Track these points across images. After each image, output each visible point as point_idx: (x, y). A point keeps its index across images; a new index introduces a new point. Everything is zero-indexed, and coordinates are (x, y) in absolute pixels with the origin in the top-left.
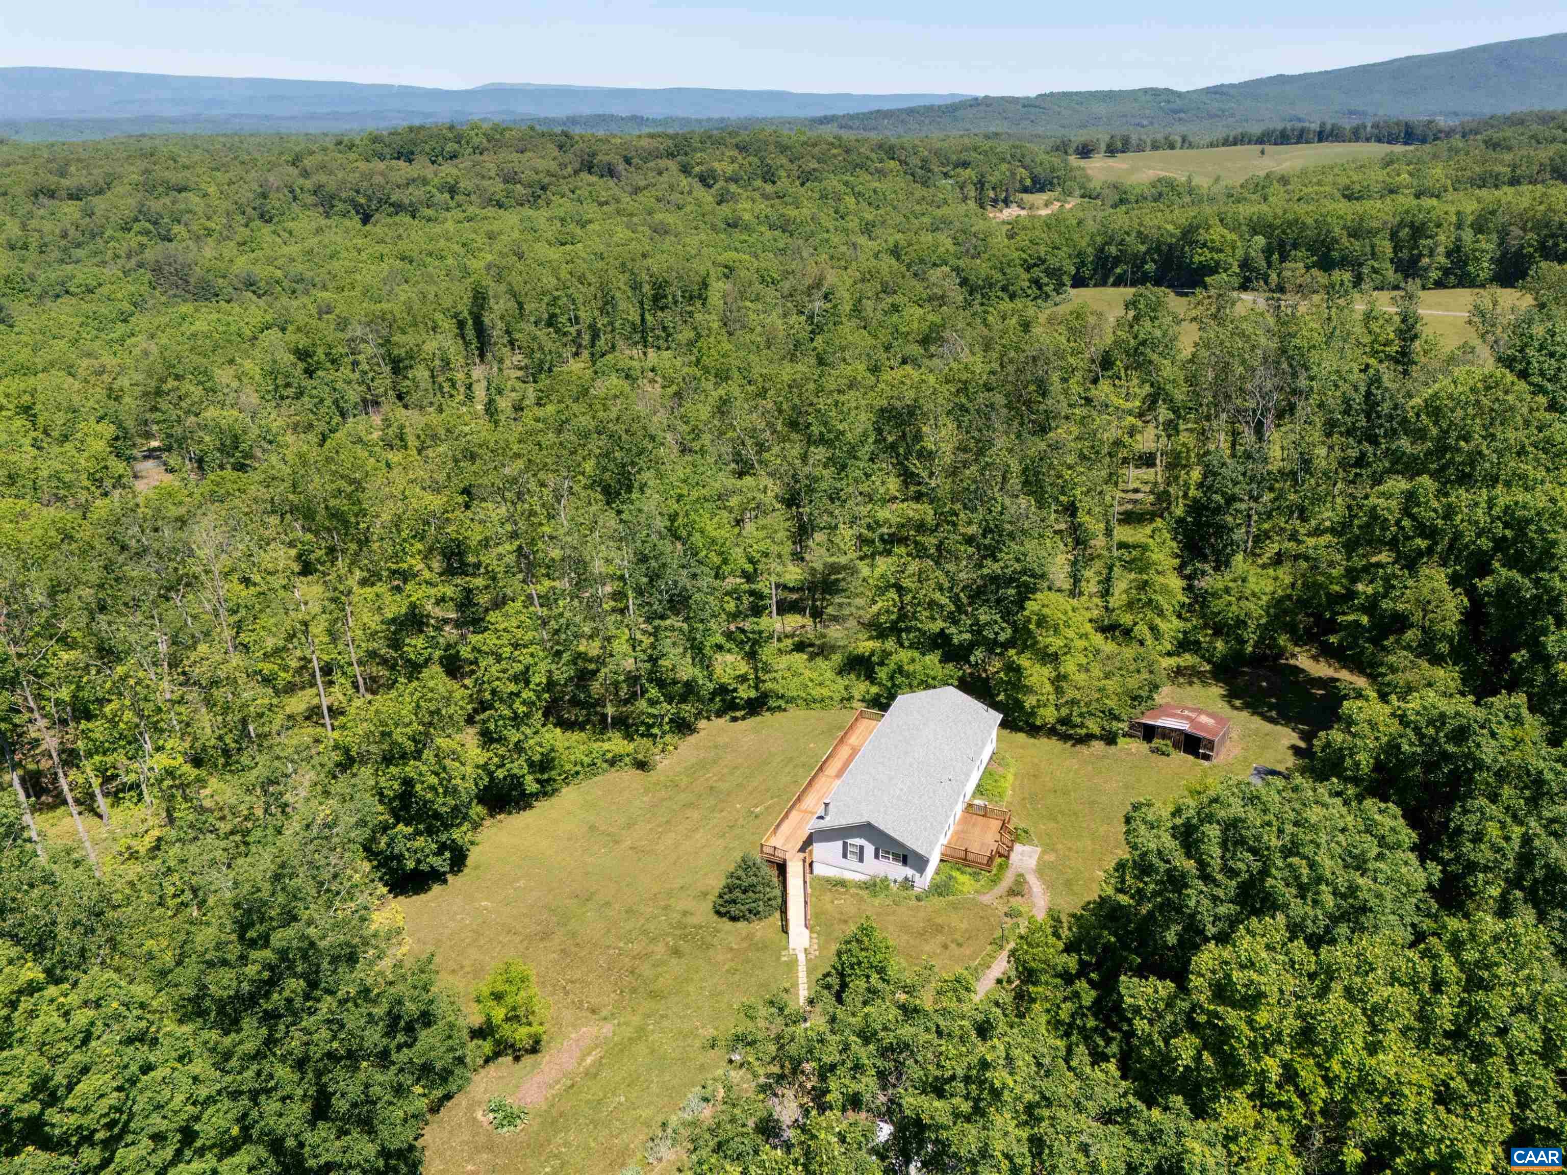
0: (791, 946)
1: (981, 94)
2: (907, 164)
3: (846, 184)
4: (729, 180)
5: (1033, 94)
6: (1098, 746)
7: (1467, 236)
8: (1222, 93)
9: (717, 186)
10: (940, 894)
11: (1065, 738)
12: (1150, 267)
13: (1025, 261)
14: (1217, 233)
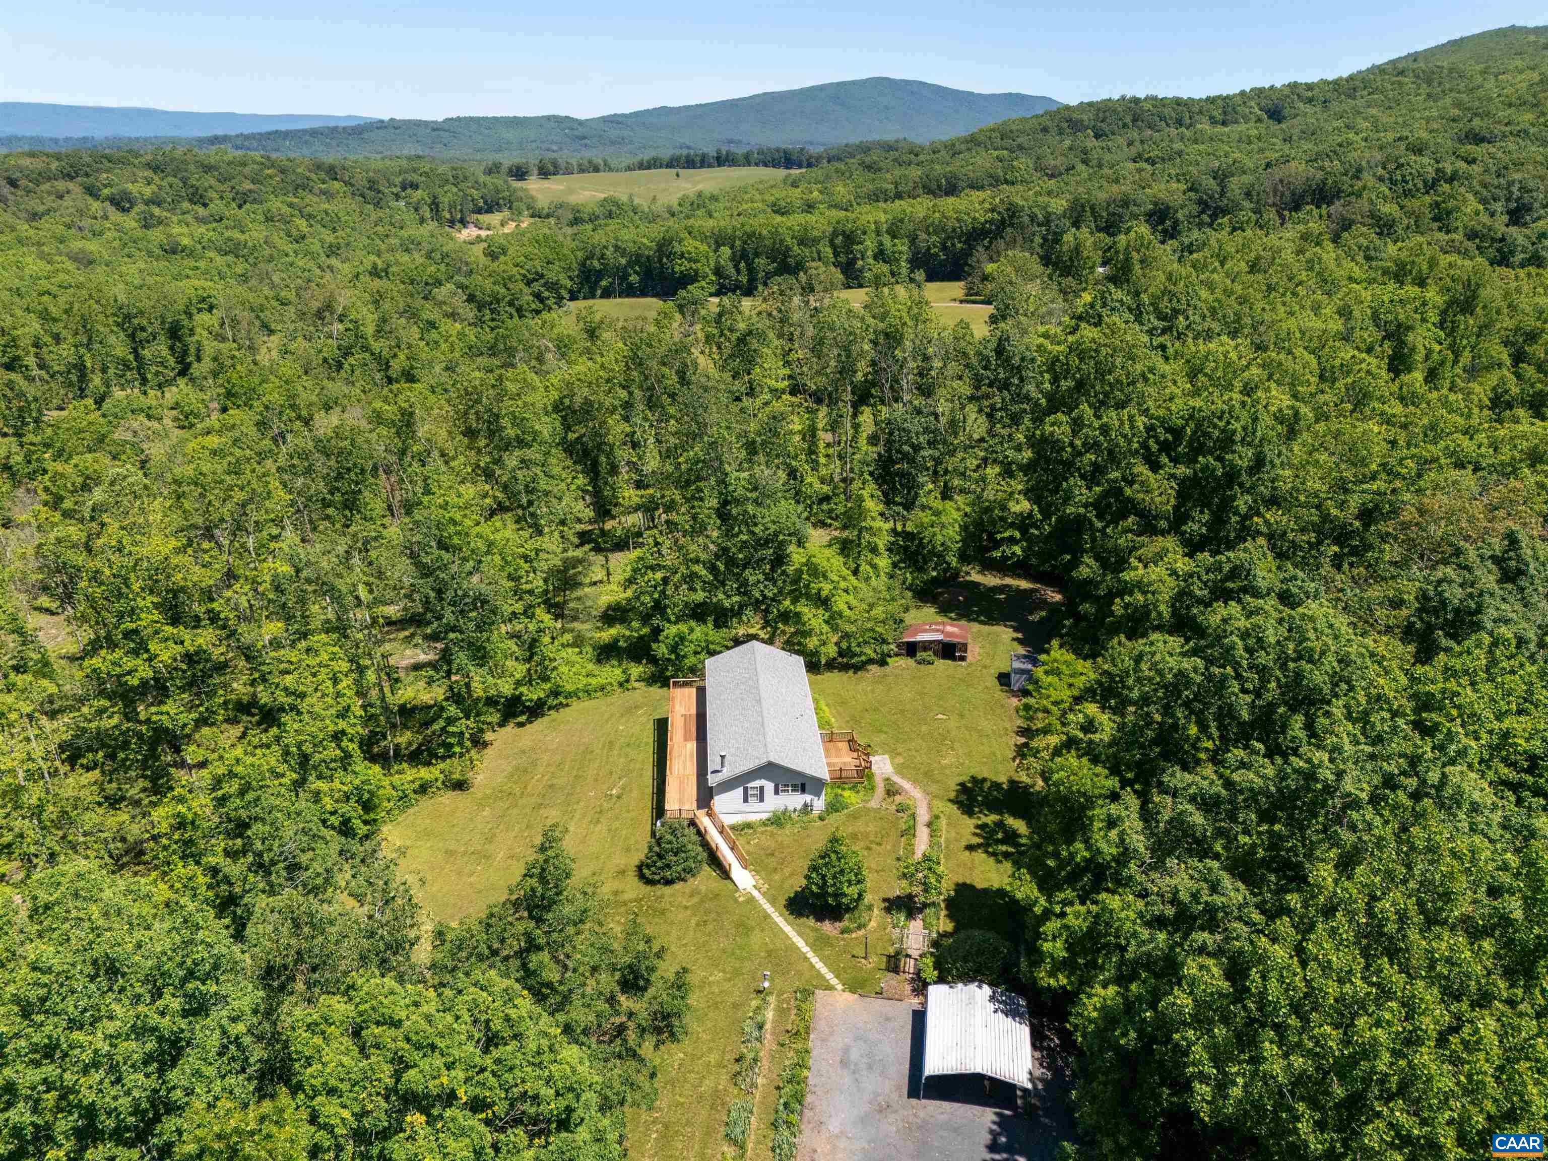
0: (741, 887)
1: (386, 117)
2: (352, 185)
3: (291, 205)
4: (147, 203)
5: (440, 119)
6: (874, 669)
7: (887, 240)
8: (618, 123)
9: (136, 209)
10: (837, 811)
11: (845, 668)
12: (634, 278)
13: (525, 276)
14: (690, 245)
